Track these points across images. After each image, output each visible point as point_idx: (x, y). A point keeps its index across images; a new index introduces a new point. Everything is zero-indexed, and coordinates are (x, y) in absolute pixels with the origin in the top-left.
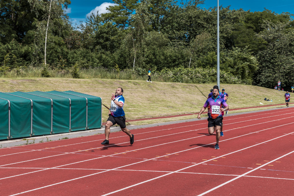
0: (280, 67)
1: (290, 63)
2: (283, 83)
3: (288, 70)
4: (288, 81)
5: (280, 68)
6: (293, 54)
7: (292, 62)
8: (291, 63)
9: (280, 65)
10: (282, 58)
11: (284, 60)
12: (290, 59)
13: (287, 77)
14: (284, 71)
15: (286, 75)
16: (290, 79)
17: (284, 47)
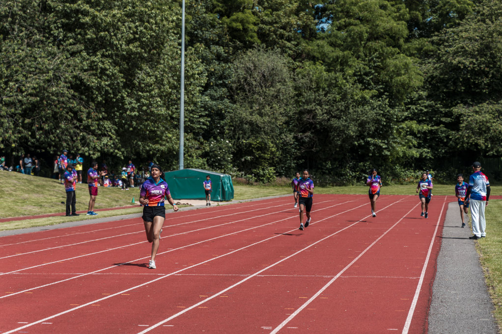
0: (6, 83)
1: (42, 72)
2: (14, 141)
3: (31, 95)
4: (33, 136)
5: (5, 89)
6: (52, 38)
7: (48, 70)
8: (45, 69)
9: (7, 77)
10: (14, 52)
11: (19, 57)
12: (41, 57)
13: (27, 121)
14: (20, 101)
15: (24, 114)
16: (41, 128)
17: (19, 13)
